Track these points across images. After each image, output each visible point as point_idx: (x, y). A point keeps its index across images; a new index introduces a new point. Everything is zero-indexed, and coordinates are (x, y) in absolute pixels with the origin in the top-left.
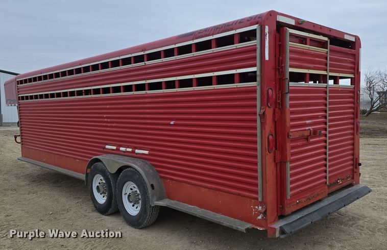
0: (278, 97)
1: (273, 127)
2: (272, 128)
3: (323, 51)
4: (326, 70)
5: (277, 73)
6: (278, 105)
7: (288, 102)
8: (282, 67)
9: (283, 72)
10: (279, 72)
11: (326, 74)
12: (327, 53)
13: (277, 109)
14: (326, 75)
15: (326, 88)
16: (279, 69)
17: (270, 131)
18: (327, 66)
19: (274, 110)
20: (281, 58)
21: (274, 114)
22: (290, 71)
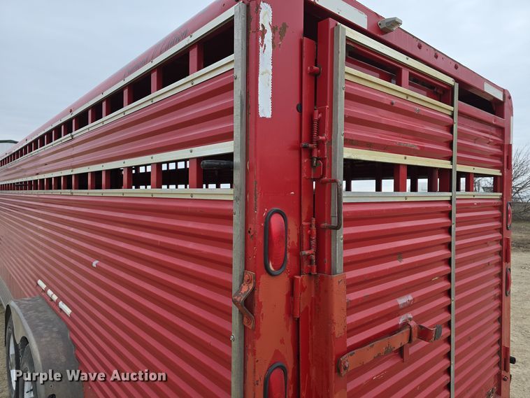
0: (305, 240)
1: (288, 336)
2: (282, 341)
3: (442, 108)
4: (450, 159)
5: (305, 161)
6: (305, 264)
7: (340, 253)
8: (320, 144)
9: (323, 159)
10: (311, 158)
11: (450, 167)
12: (452, 116)
13: (302, 279)
14: (451, 170)
15: (450, 202)
16: (311, 151)
17: (277, 353)
18: (451, 147)
19: (293, 281)
20: (317, 116)
21: (291, 294)
22: (346, 155)
